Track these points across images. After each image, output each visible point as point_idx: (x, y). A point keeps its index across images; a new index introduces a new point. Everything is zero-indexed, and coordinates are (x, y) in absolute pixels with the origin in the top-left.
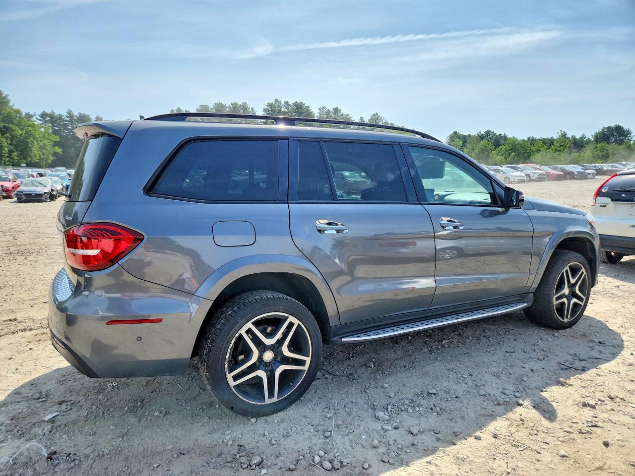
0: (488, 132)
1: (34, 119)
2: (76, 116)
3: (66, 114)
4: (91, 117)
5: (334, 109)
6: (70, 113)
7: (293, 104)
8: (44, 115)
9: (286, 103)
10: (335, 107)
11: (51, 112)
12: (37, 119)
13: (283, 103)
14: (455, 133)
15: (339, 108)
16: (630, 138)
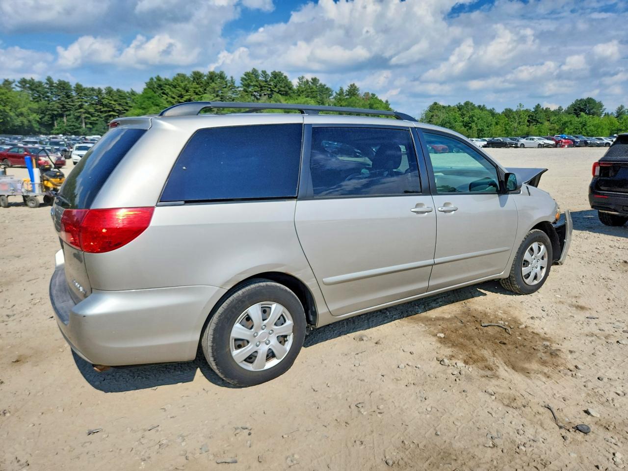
0: (467, 104)
1: (13, 85)
2: (56, 83)
3: (46, 81)
4: (71, 84)
5: (312, 79)
6: (49, 79)
7: (272, 73)
8: (23, 82)
9: (264, 72)
10: (314, 77)
11: (30, 79)
12: (16, 85)
13: (260, 72)
14: (435, 104)
15: (318, 78)
16: (601, 111)
